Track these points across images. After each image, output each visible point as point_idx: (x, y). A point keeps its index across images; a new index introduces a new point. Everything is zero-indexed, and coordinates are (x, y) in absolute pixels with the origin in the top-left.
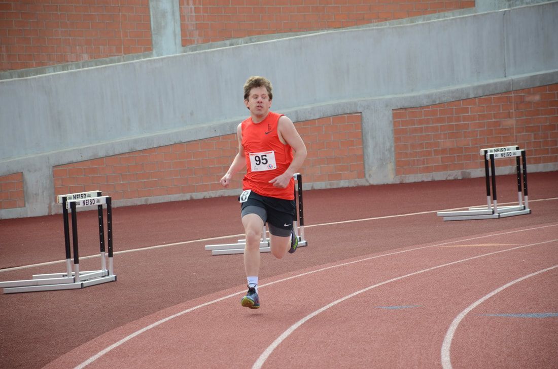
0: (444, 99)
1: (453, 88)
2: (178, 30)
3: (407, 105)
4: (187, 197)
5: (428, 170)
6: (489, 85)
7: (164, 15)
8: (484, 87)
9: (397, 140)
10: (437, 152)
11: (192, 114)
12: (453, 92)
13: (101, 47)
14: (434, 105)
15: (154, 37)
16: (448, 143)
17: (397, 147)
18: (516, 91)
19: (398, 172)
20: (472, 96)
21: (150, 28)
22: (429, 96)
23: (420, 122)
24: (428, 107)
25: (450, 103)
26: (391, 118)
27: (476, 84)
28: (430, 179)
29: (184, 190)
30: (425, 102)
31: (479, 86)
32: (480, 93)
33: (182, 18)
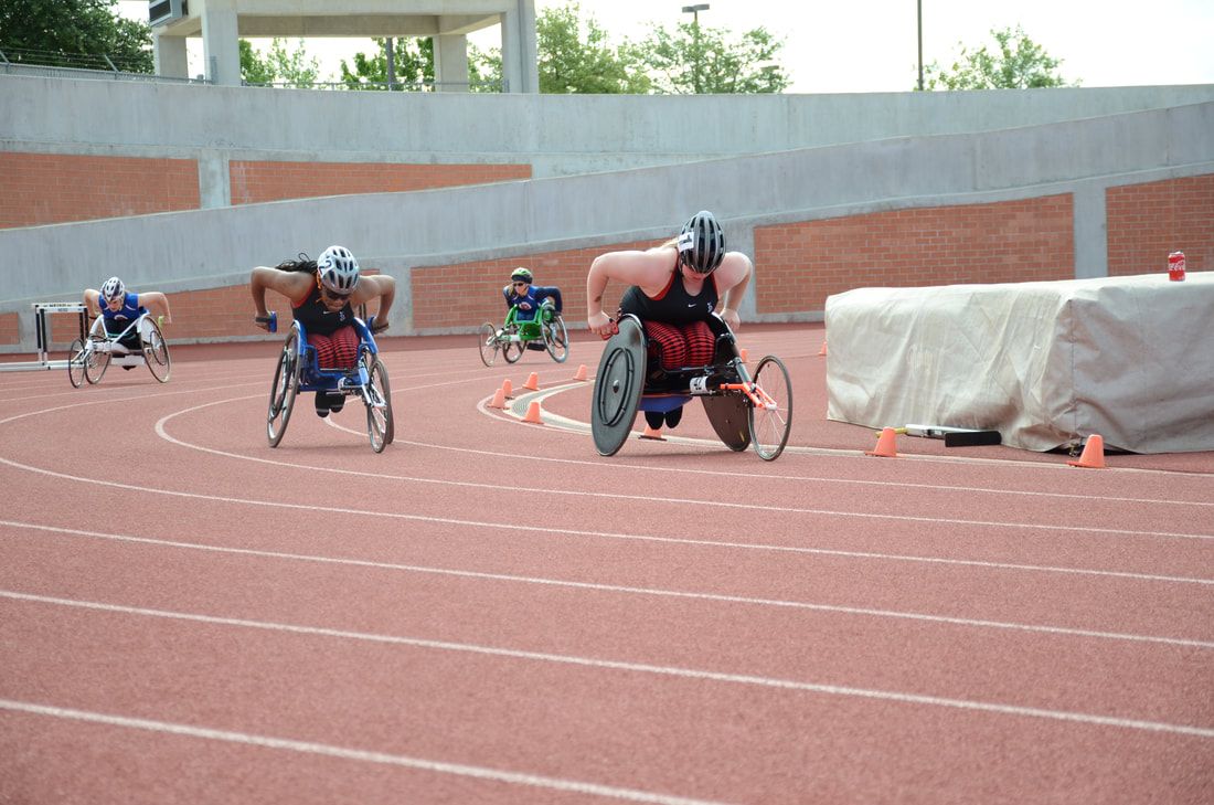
0: (463, 260)
1: (472, 250)
2: (228, 189)
3: (425, 264)
4: (193, 341)
5: (445, 324)
6: (508, 249)
7: (213, 175)
8: (503, 250)
9: (415, 296)
10: (455, 309)
11: (202, 265)
12: (472, 254)
13: (148, 204)
14: (453, 265)
15: (202, 196)
16: (467, 301)
17: (415, 303)
18: (534, 255)
19: (415, 325)
20: (491, 258)
21: (198, 187)
22: (448, 257)
23: (439, 280)
24: (446, 266)
25: (469, 264)
26: (409, 276)
27: (496, 247)
28: (447, 333)
29: (189, 335)
30: (444, 262)
31: (499, 250)
32: (499, 255)
33: (232, 179)
